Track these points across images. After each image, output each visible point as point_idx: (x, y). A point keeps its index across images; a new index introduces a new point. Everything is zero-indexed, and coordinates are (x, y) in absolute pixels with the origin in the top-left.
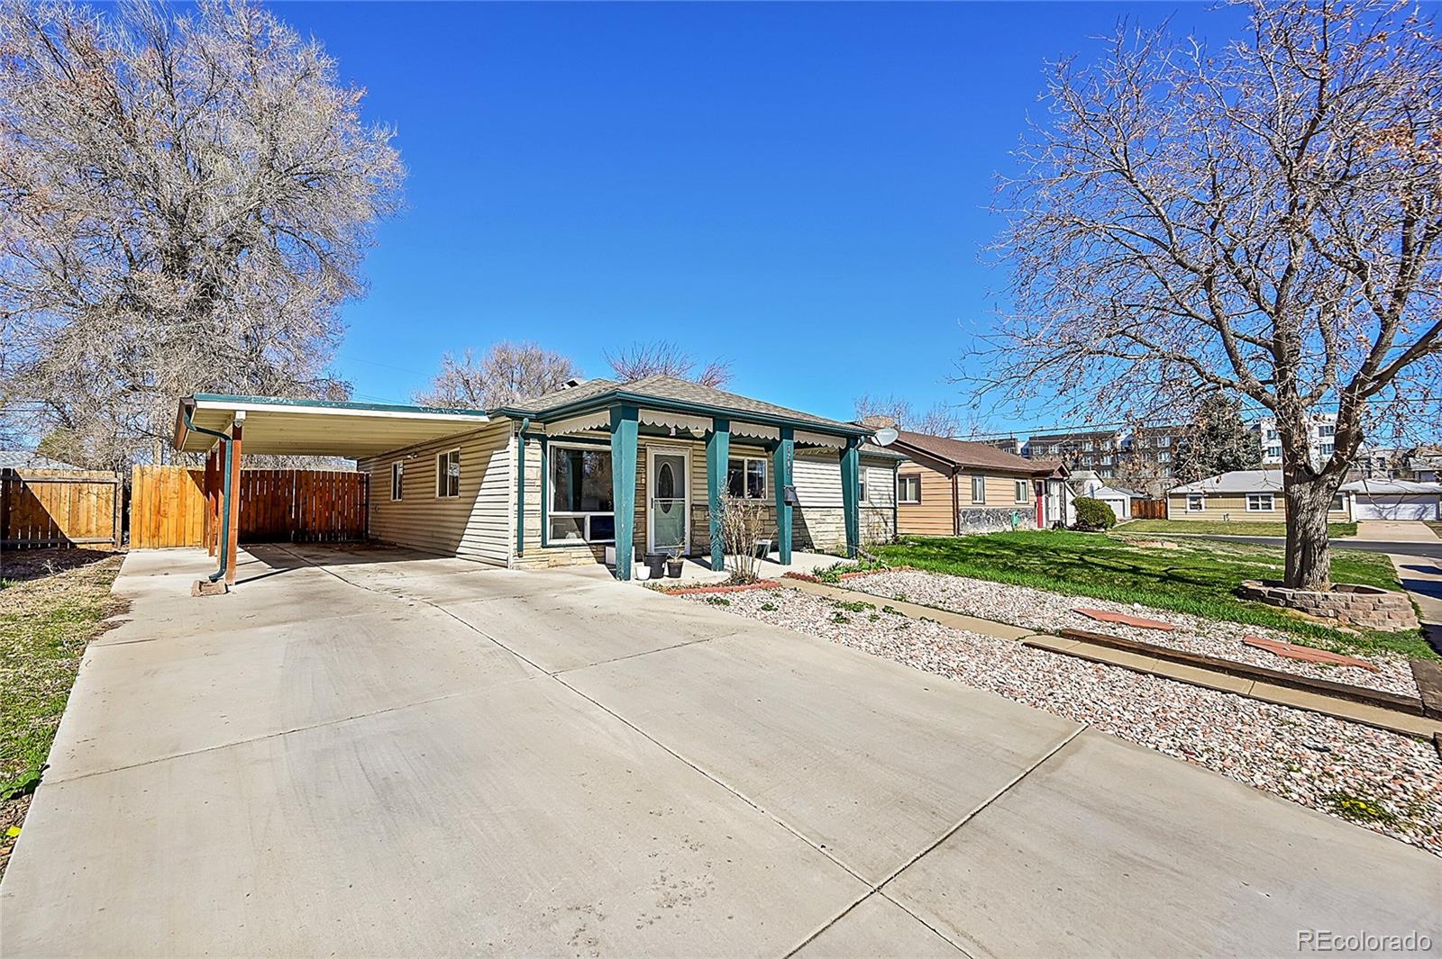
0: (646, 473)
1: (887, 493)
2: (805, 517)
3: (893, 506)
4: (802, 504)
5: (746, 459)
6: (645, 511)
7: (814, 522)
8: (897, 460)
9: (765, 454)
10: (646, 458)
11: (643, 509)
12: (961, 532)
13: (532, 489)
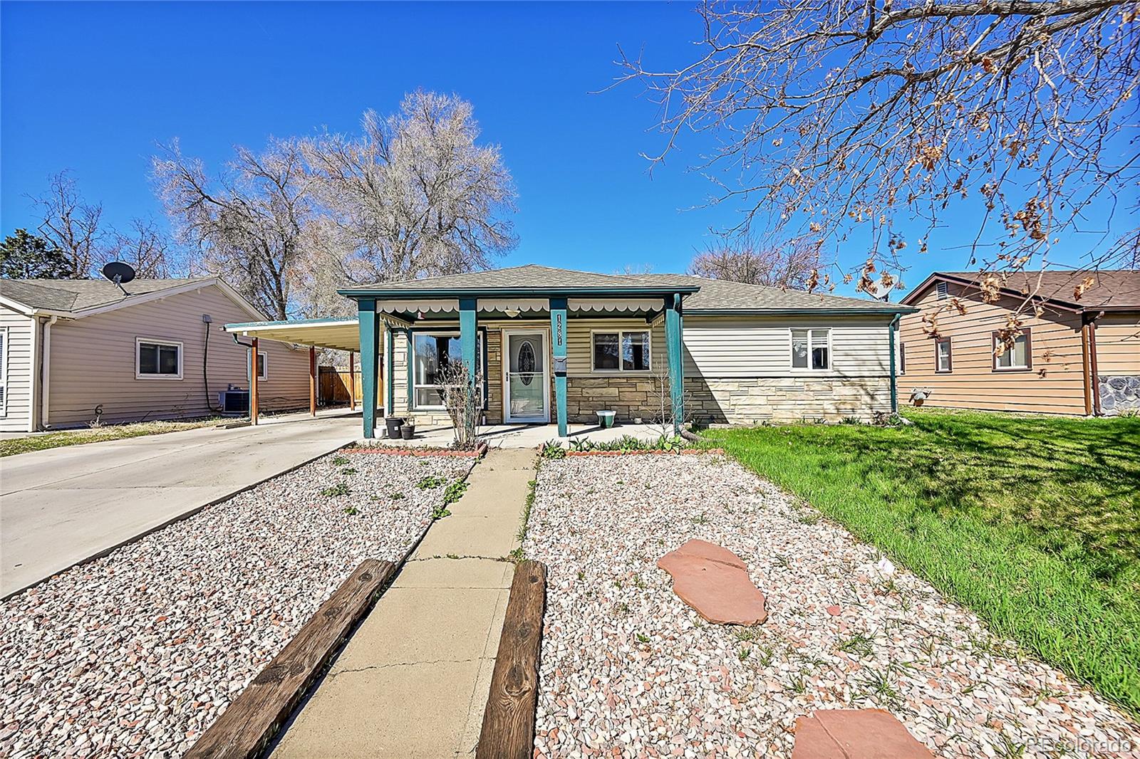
0: (501, 352)
1: (874, 358)
2: (711, 388)
3: (889, 374)
4: (705, 375)
5: (620, 332)
6: (501, 384)
7: (728, 394)
8: (894, 315)
9: (647, 325)
10: (501, 339)
11: (499, 382)
12: (1102, 410)
13: (400, 368)
